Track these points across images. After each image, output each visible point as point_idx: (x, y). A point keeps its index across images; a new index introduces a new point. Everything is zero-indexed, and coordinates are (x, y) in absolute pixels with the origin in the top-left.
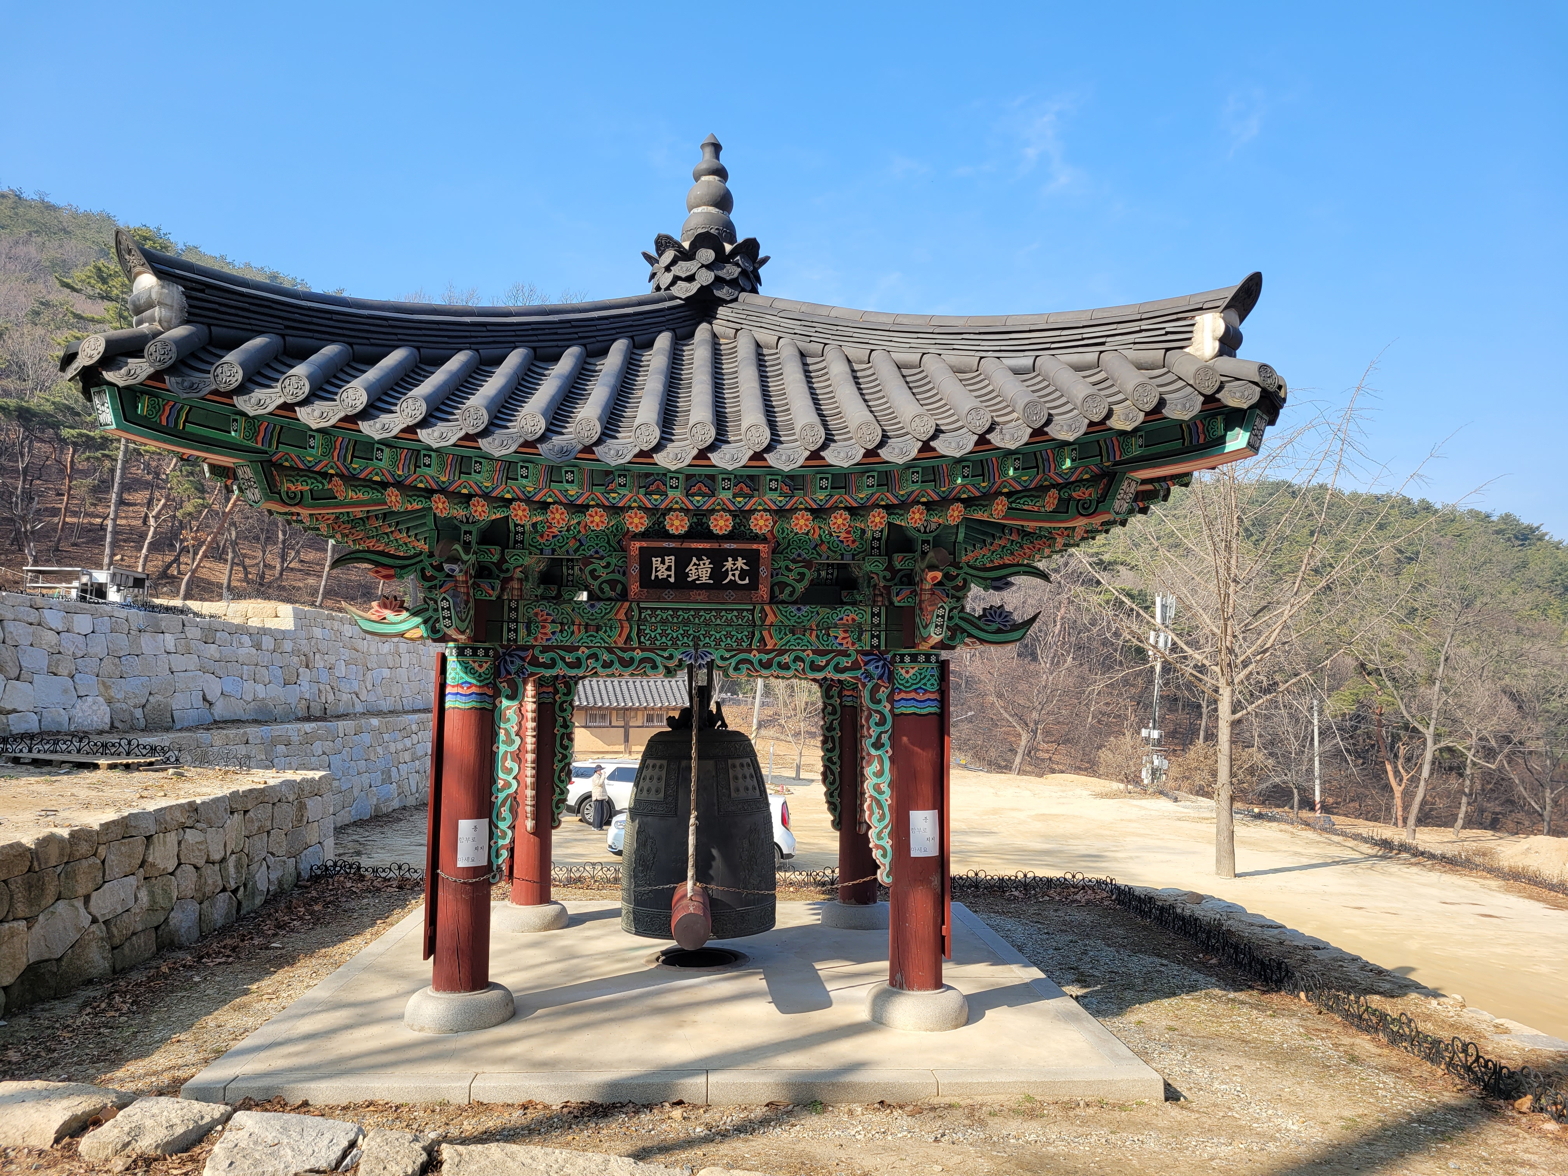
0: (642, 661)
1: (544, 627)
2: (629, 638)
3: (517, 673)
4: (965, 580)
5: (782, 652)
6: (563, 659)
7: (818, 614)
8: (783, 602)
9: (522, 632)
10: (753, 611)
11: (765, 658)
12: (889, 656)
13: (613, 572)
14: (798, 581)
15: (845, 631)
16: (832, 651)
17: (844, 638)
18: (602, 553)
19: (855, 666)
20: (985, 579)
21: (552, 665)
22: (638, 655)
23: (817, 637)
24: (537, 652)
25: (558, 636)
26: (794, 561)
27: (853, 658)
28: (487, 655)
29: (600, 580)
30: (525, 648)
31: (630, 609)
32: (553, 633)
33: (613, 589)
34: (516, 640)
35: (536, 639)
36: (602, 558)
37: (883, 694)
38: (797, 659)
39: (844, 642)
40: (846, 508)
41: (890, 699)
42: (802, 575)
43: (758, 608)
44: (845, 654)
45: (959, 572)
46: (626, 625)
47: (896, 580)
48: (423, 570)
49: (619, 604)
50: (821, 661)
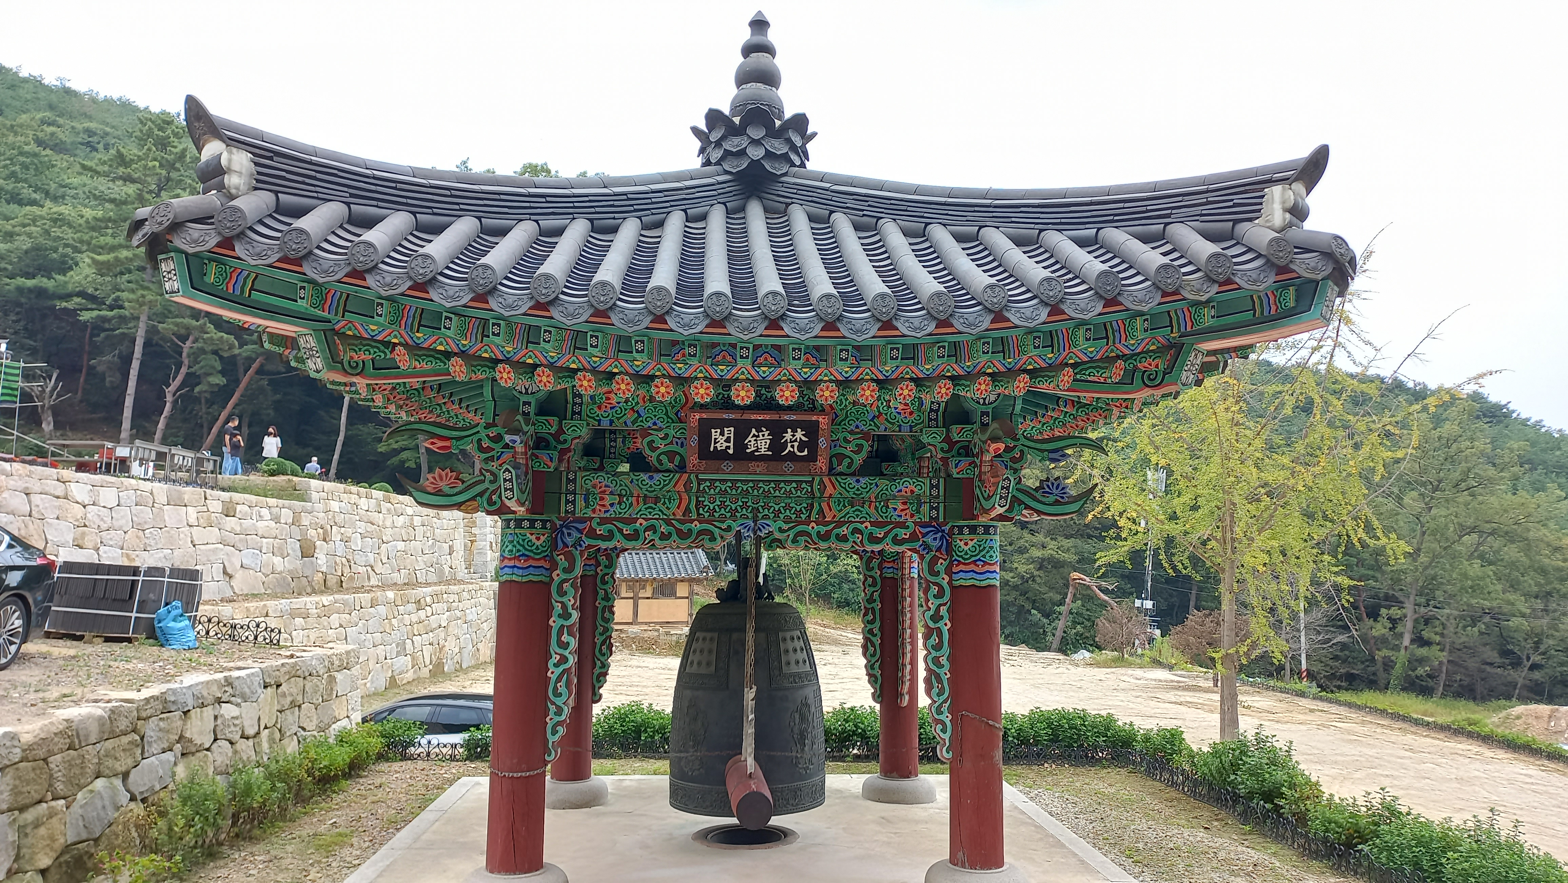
0: (701, 533)
1: (602, 499)
2: (687, 511)
3: (573, 546)
4: (1022, 451)
5: (840, 524)
6: (620, 531)
7: (877, 486)
8: (841, 474)
9: (580, 503)
10: (811, 483)
11: (823, 529)
12: (947, 528)
13: (671, 443)
14: (857, 452)
15: (904, 503)
16: (891, 523)
17: (902, 510)
18: (660, 424)
19: (913, 537)
20: (1042, 451)
21: (610, 537)
22: (696, 526)
23: (876, 508)
24: (594, 525)
25: (617, 508)
26: (852, 432)
27: (911, 530)
28: (544, 527)
29: (658, 452)
30: (582, 520)
31: (689, 481)
32: (612, 505)
33: (671, 461)
34: (573, 512)
35: (594, 511)
36: (660, 429)
37: (941, 566)
38: (856, 531)
39: (903, 514)
40: (912, 379)
41: (949, 571)
42: (860, 447)
43: (817, 479)
44: (903, 525)
45: (1016, 443)
46: (685, 496)
47: (954, 452)
48: (480, 440)
49: (677, 476)
50: (879, 533)
